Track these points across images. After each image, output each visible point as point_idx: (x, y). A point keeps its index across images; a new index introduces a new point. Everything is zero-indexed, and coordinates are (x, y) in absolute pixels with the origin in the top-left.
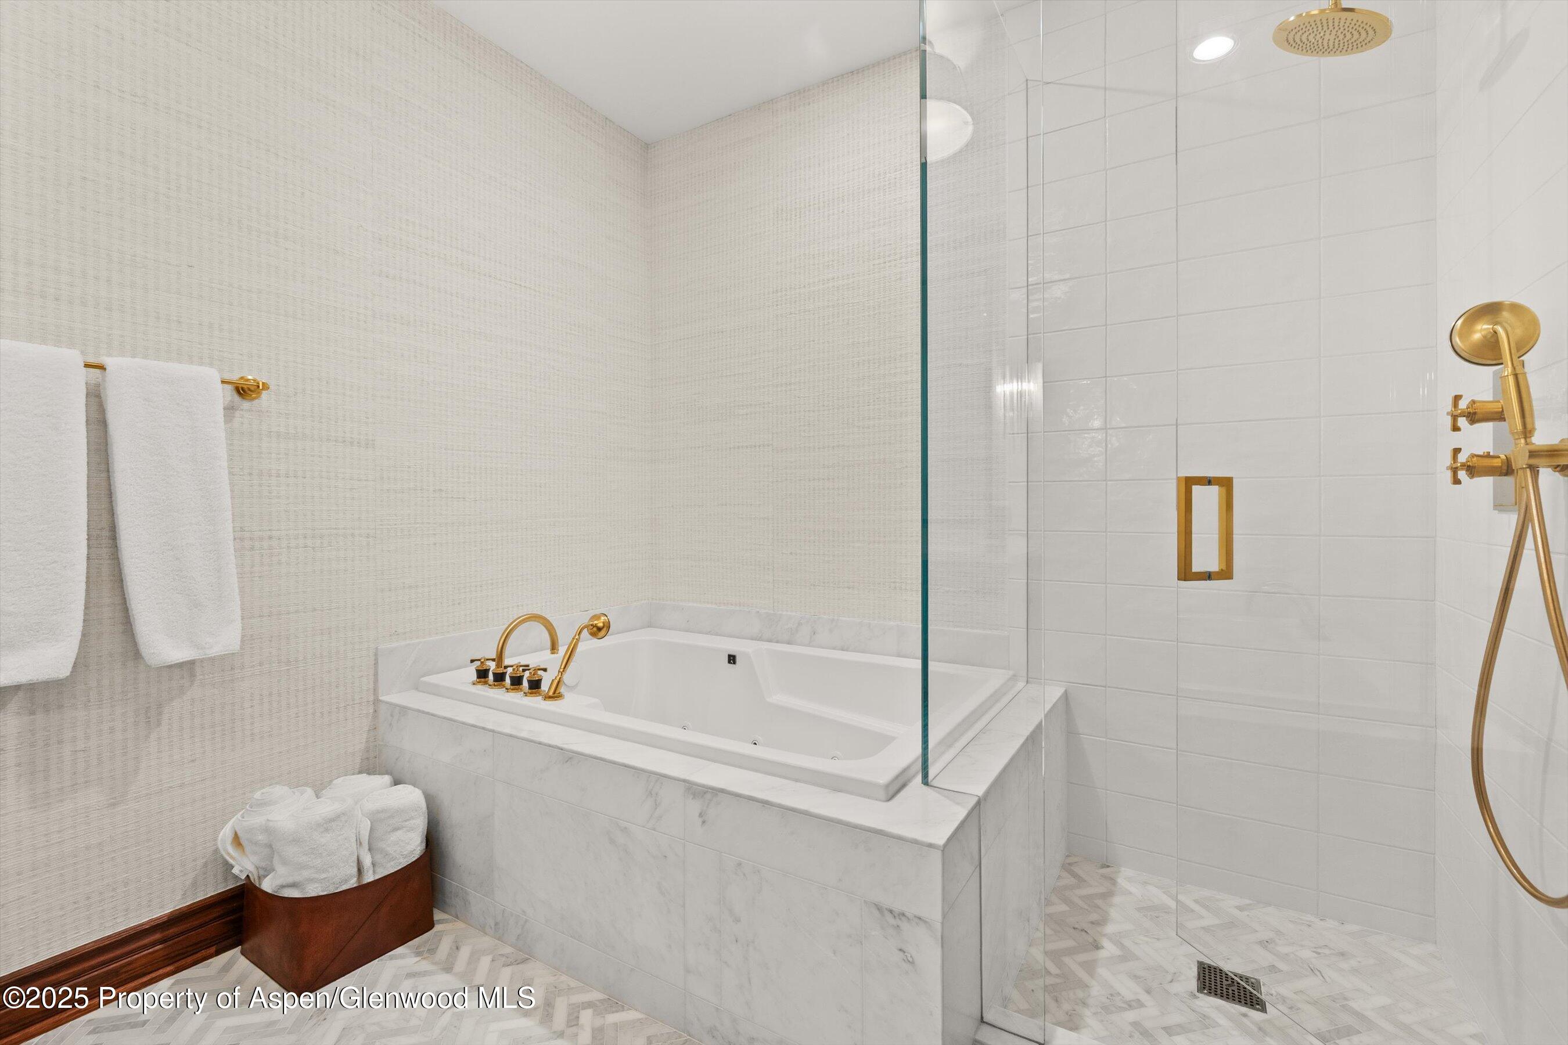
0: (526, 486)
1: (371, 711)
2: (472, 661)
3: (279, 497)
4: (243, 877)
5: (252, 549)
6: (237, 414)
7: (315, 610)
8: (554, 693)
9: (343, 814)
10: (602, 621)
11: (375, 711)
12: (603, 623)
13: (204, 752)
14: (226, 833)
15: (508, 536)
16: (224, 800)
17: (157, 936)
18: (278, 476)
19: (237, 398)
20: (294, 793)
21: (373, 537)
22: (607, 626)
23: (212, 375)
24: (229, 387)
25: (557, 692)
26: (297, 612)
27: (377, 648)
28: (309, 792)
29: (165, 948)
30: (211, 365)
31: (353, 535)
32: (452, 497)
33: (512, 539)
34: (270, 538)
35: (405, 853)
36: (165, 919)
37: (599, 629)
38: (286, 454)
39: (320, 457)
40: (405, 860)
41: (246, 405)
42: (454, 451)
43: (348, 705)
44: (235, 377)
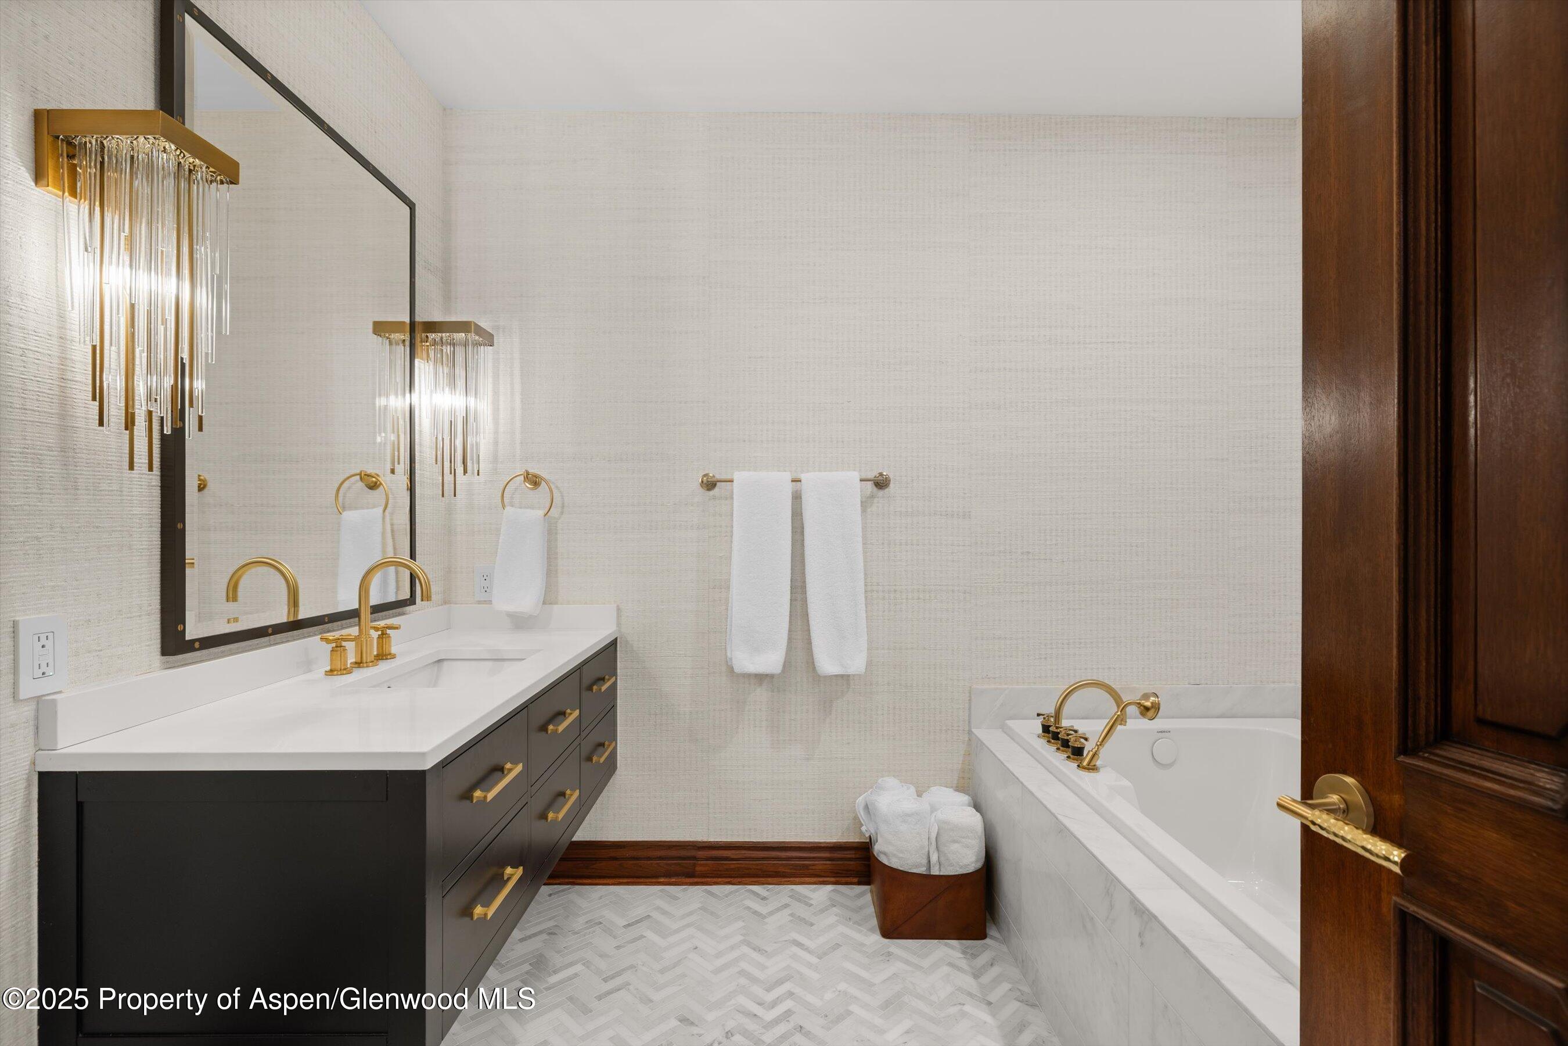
0: (1120, 546)
1: (967, 739)
2: (1038, 715)
3: (901, 560)
4: (867, 836)
5: (884, 598)
6: (876, 500)
7: (925, 648)
8: (1088, 764)
9: (917, 814)
10: (1151, 701)
11: (970, 740)
12: (1152, 703)
13: (854, 740)
14: (860, 801)
15: (1098, 597)
16: (866, 777)
17: (827, 855)
18: (901, 545)
19: (875, 489)
20: (903, 786)
21: (968, 593)
22: (1156, 707)
23: (855, 476)
24: (870, 483)
25: (1092, 764)
26: (912, 648)
27: (970, 687)
28: (913, 789)
29: (831, 864)
30: (855, 470)
31: (953, 591)
32: (1039, 559)
33: (1103, 600)
34: (895, 591)
35: (961, 864)
36: (832, 845)
37: (1147, 709)
38: (906, 528)
39: (929, 528)
40: (961, 870)
41: (881, 493)
42: (1041, 516)
43: (949, 730)
44: (871, 475)
